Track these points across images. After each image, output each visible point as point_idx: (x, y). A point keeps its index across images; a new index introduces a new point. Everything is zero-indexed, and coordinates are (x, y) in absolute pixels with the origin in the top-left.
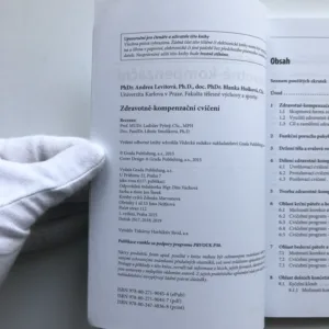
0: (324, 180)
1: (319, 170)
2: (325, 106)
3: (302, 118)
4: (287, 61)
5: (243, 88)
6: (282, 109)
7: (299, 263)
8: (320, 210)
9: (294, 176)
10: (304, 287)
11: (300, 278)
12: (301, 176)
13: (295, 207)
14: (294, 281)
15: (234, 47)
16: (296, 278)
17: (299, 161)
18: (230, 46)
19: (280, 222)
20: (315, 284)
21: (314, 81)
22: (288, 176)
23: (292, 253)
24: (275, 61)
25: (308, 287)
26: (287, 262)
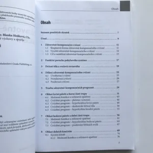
0: (68, 82)
1: (66, 77)
2: (69, 45)
3: (57, 51)
4: (49, 23)
5: (15, 36)
6: (47, 46)
7: (56, 124)
8: (66, 97)
9: (53, 80)
10: (59, 136)
11: (56, 132)
12: (57, 80)
13: (53, 96)
14: (53, 133)
15: (9, 14)
16: (54, 132)
17: (55, 73)
18: (7, 14)
19: (46, 104)
20: (64, 135)
21: (63, 33)
22: (50, 80)
23: (52, 119)
24: (43, 22)
25: (60, 136)
26: (49, 124)
